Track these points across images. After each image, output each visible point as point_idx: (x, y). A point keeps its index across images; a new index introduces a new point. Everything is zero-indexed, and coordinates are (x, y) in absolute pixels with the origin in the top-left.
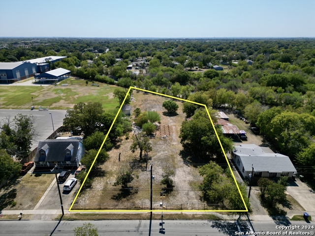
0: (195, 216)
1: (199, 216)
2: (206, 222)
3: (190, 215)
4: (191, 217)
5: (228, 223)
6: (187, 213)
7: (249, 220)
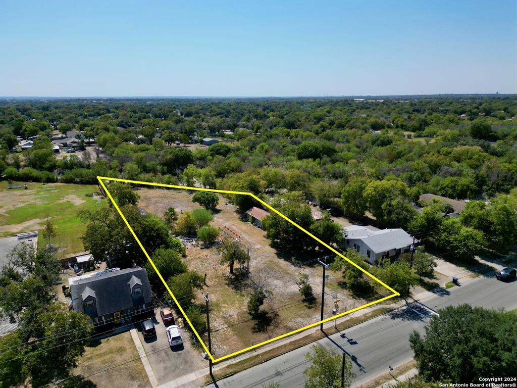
0: (367, 315)
1: (371, 314)
2: (382, 317)
3: (361, 316)
4: (363, 318)
5: (403, 311)
6: (356, 316)
7: (416, 301)
